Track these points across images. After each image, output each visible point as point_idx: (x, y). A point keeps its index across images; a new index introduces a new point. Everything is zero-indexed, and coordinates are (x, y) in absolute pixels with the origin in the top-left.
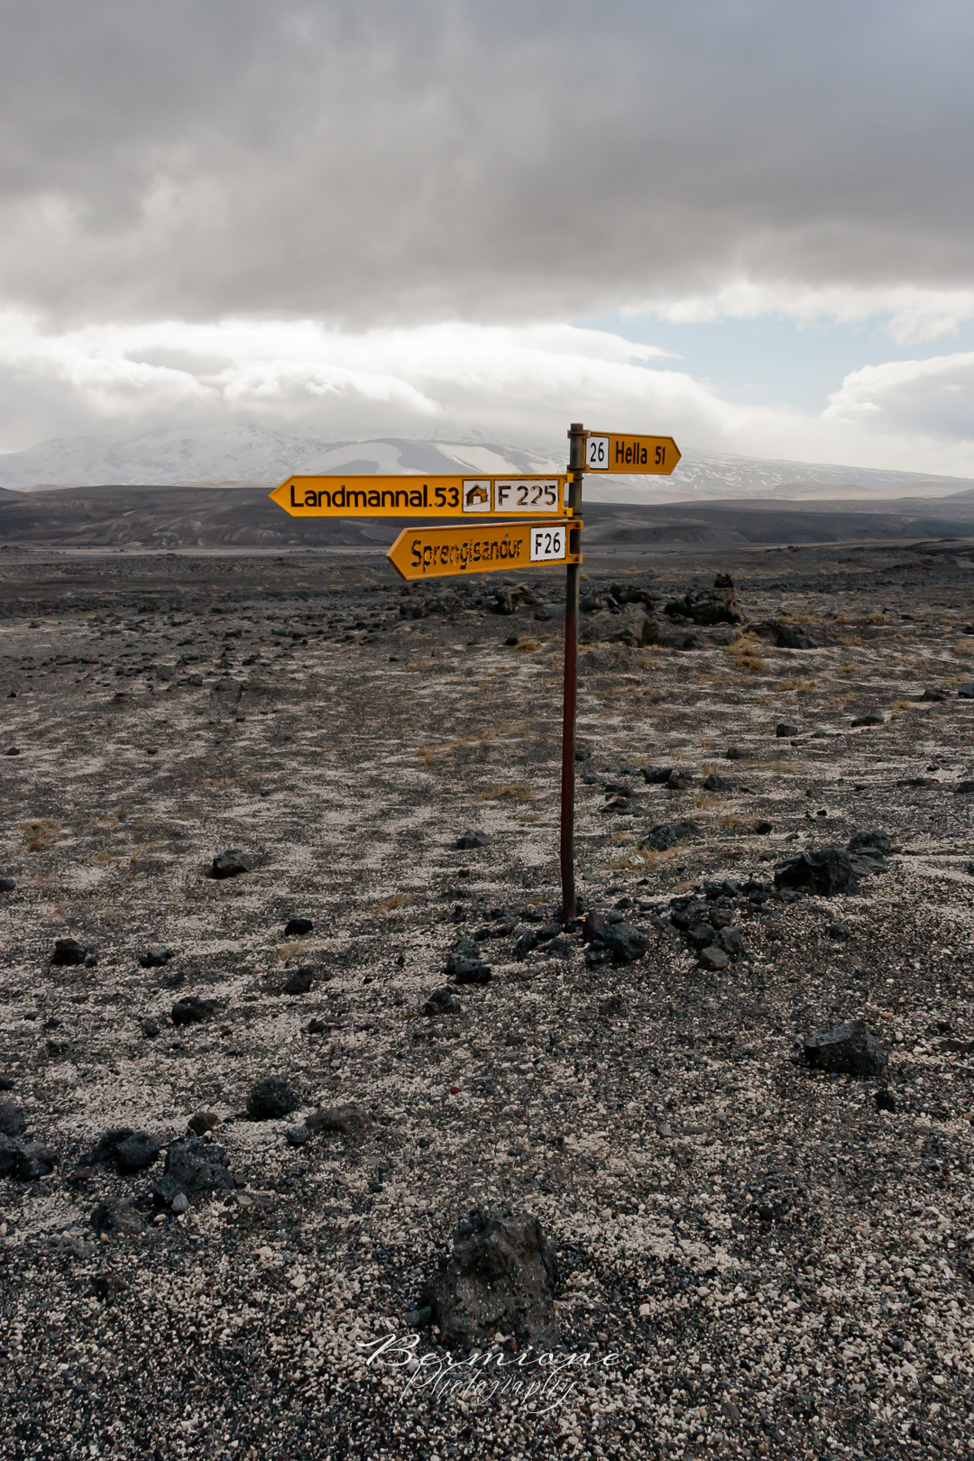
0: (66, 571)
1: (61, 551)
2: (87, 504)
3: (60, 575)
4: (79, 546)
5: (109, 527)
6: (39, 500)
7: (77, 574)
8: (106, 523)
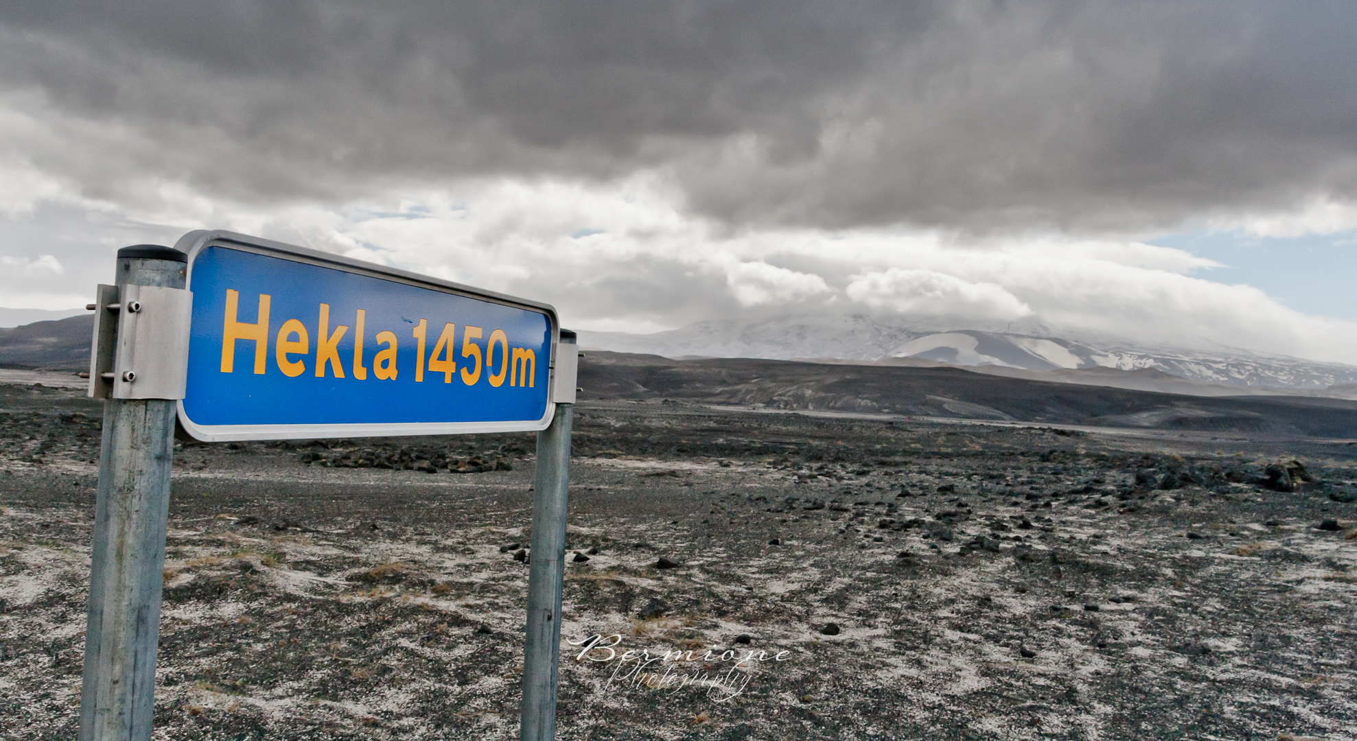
0: (716, 422)
1: (708, 406)
2: (724, 372)
3: (712, 424)
4: (719, 404)
5: (739, 391)
6: (687, 367)
7: (726, 424)
8: (739, 387)
